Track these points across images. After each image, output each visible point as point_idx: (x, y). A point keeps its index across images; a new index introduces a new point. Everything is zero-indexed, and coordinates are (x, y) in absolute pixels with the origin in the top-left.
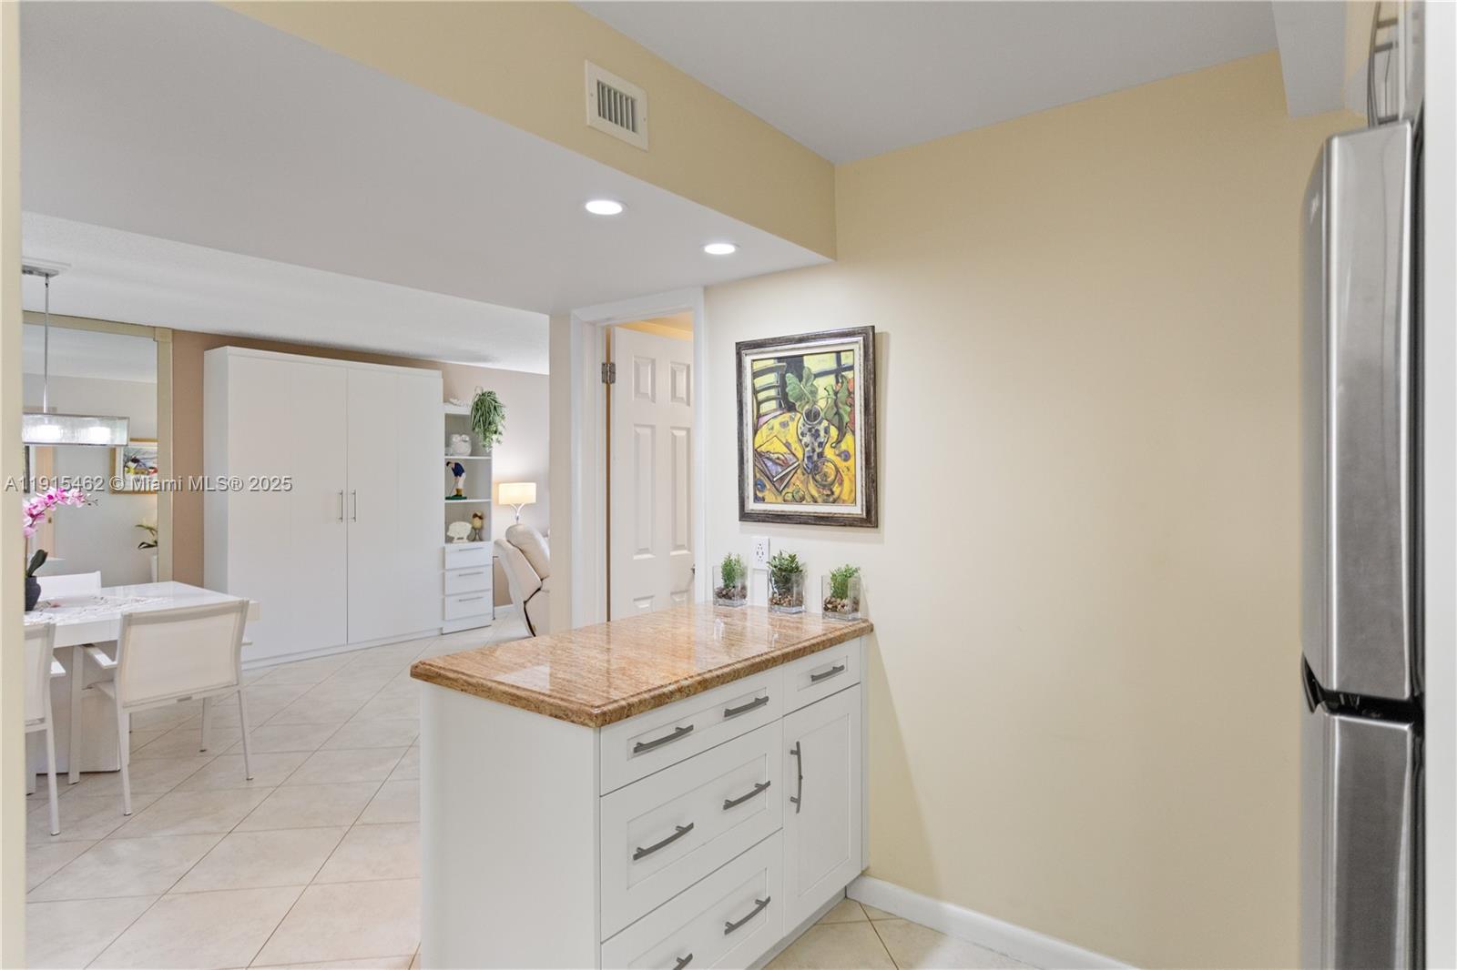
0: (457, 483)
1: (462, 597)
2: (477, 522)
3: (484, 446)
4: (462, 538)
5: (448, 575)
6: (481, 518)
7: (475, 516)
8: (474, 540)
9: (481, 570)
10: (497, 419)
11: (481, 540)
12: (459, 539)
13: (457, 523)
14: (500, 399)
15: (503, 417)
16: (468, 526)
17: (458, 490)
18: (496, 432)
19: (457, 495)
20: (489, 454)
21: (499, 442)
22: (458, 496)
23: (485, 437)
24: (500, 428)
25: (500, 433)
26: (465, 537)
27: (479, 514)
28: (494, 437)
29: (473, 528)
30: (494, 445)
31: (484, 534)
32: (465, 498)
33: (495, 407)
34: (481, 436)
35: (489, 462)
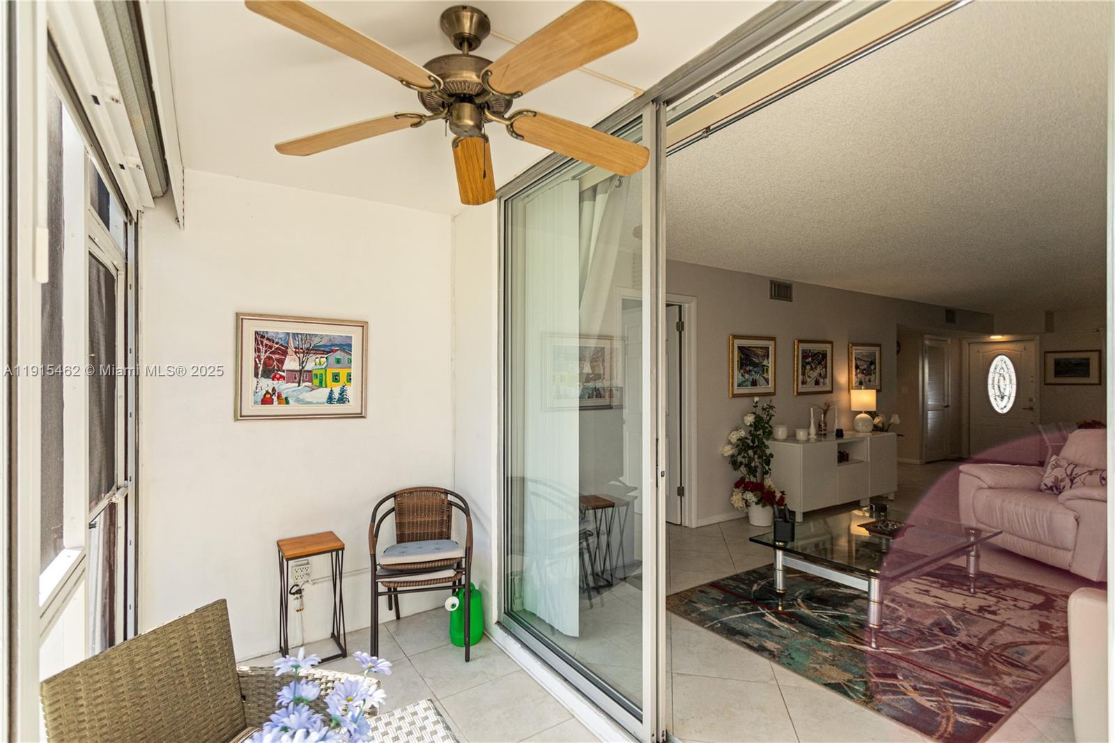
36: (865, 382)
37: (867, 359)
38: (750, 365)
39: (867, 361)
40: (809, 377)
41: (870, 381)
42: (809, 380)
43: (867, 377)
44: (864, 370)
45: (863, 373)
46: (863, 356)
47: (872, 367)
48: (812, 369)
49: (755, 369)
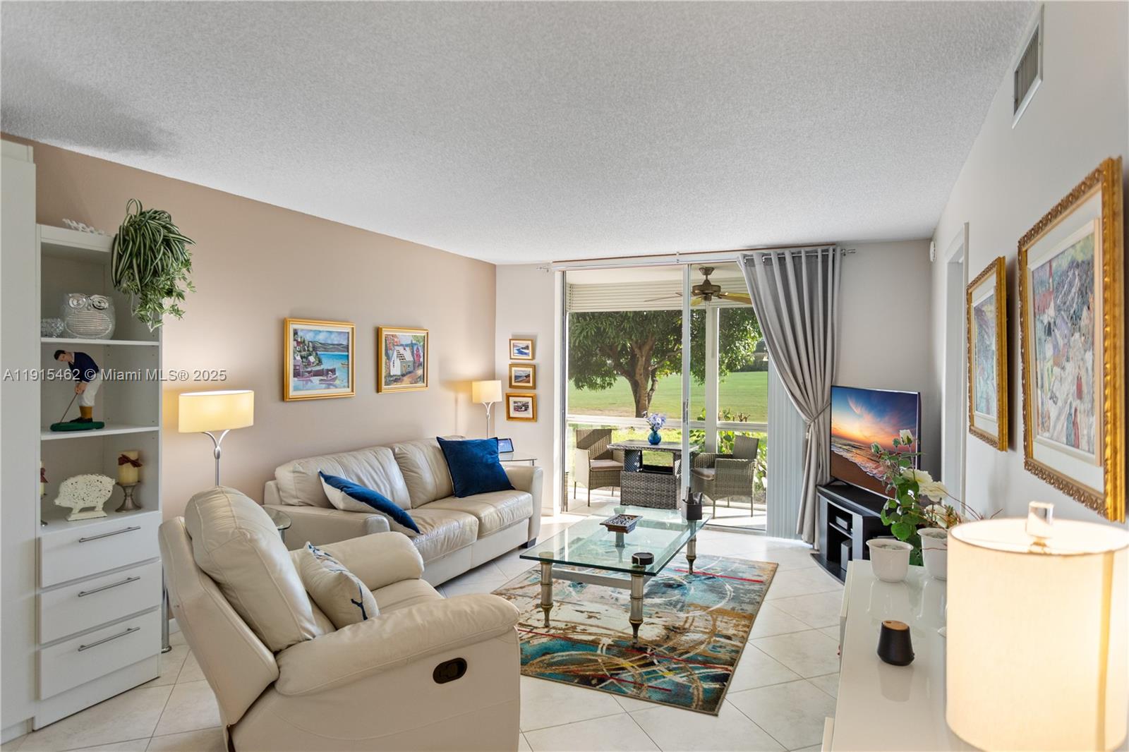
0: (79, 393)
1: (86, 640)
2: (129, 474)
3: (142, 319)
4: (92, 509)
5: (46, 599)
6: (136, 464)
7: (124, 460)
8: (121, 509)
9: (132, 573)
10: (173, 266)
11: (138, 507)
12: (83, 510)
13: (81, 479)
14: (181, 226)
15: (187, 263)
16: (108, 483)
17: (83, 409)
18: (169, 293)
19: (79, 420)
20: (156, 336)
21: (175, 311)
22: (84, 422)
23: (145, 302)
24: (180, 285)
25: (180, 295)
26: (100, 506)
27: (133, 456)
28: (167, 302)
29: (118, 484)
30: (167, 318)
31: (145, 495)
32: (100, 426)
33: (167, 242)
34: (135, 299)
35: (155, 351)
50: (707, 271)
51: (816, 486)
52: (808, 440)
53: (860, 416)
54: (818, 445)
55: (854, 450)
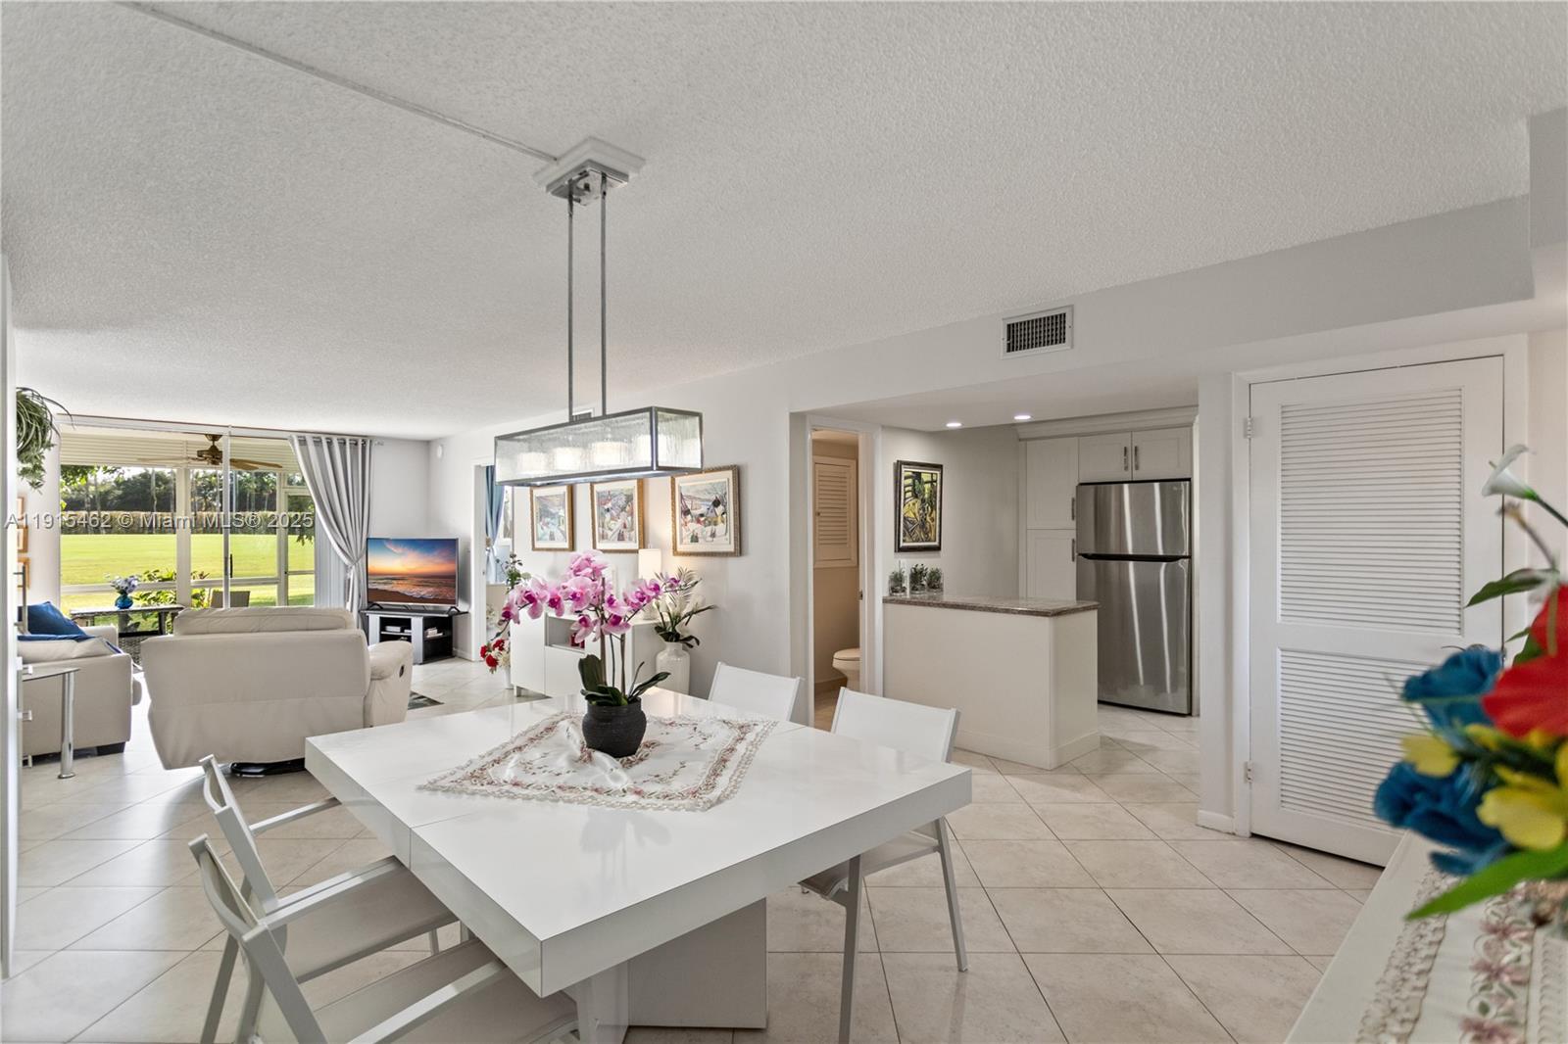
36: (704, 538)
37: (707, 497)
38: (547, 516)
39: (708, 500)
40: (610, 529)
41: (713, 535)
42: (610, 533)
43: (709, 529)
44: (702, 515)
45: (698, 522)
46: (697, 492)
47: (720, 510)
48: (612, 518)
49: (553, 521)
50: (215, 438)
51: (359, 612)
52: (349, 580)
53: (401, 554)
54: (359, 581)
55: (395, 582)
